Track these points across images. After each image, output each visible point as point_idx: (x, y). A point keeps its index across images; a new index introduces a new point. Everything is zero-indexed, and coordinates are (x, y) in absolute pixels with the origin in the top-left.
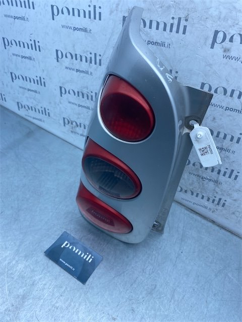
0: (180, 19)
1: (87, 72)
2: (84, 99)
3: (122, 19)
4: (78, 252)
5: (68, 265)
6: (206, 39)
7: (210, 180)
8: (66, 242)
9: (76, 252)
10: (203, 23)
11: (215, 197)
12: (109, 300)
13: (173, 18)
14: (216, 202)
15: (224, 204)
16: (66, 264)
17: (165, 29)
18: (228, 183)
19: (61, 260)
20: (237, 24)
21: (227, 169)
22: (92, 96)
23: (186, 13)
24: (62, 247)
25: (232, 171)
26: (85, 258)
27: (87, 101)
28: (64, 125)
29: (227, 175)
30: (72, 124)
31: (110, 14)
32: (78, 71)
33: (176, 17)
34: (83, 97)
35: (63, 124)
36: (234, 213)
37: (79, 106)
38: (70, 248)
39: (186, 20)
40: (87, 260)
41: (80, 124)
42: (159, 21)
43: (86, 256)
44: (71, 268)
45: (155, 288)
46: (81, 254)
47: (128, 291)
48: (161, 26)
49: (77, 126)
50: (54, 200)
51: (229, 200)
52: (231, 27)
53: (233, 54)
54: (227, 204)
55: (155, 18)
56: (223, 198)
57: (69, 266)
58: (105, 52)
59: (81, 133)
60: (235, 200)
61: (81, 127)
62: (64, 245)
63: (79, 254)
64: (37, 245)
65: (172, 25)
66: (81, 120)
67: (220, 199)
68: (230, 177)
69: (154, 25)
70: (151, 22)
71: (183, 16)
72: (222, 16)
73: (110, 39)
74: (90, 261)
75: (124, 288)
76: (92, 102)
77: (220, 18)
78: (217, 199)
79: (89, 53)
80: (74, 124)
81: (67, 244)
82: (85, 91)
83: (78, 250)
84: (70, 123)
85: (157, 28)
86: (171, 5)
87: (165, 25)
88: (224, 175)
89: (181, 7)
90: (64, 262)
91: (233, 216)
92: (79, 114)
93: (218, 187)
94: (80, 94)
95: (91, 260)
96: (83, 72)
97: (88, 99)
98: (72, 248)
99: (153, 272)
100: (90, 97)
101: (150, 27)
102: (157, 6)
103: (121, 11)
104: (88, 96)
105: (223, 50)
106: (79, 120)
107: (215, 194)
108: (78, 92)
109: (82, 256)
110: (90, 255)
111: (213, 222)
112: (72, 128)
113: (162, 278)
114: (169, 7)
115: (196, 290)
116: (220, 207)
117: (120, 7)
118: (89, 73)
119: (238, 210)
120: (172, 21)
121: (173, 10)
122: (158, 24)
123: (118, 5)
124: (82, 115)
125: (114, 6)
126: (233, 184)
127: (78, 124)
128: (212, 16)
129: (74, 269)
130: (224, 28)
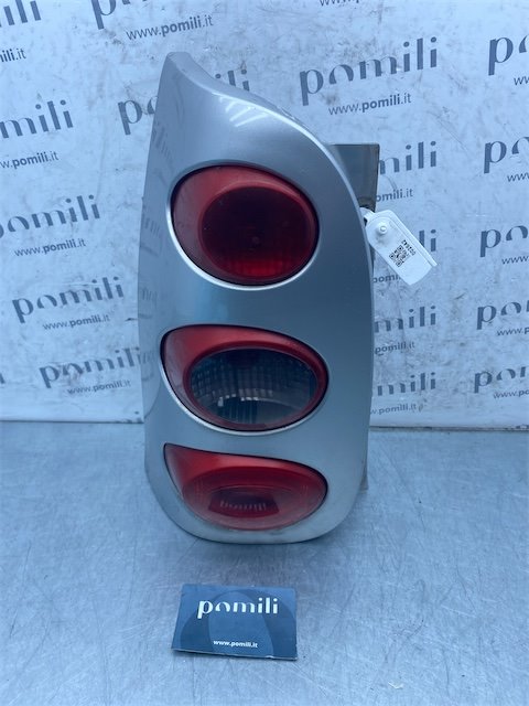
0: (231, 74)
1: (71, 244)
2: (80, 305)
3: (117, 109)
4: (240, 607)
5: (237, 644)
6: (290, 92)
7: (391, 348)
8: (202, 604)
9: (235, 610)
10: (275, 67)
11: (413, 377)
12: (362, 658)
13: (219, 76)
14: (418, 387)
15: (433, 382)
16: (233, 644)
18: (425, 337)
19: (215, 643)
20: (332, 51)
21: (411, 311)
22: (97, 290)
23: (239, 59)
24: (200, 616)
25: (422, 309)
26: (260, 611)
27: (90, 305)
28: (48, 386)
29: (417, 322)
30: (66, 373)
31: (90, 109)
32: (47, 249)
33: (224, 72)
34: (77, 301)
35: (43, 385)
36: (456, 391)
37: (73, 324)
38: (218, 609)
39: (244, 72)
40: (268, 611)
41: (87, 364)
43: (260, 606)
44: (248, 644)
45: (424, 586)
46: (248, 608)
47: (385, 622)
49: (81, 371)
50: (118, 540)
51: (438, 369)
52: (323, 58)
53: (344, 102)
54: (437, 378)
56: (428, 372)
57: (242, 644)
58: (100, 186)
59: (95, 383)
60: (449, 364)
61: (89, 369)
62: (201, 611)
63: (244, 610)
64: (144, 645)
66: (87, 354)
67: (423, 376)
68: (422, 324)
71: (234, 67)
72: (303, 47)
73: (103, 157)
74: (275, 611)
75: (374, 621)
76: (101, 302)
77: (300, 51)
78: (417, 379)
79: (63, 202)
80: (72, 370)
81: (206, 607)
82: (78, 286)
83: (236, 605)
84: (61, 374)
86: (207, 55)
88: (412, 325)
89: (226, 52)
90: (227, 643)
91: (458, 396)
92: (78, 342)
93: (411, 354)
94: (69, 298)
95: (275, 606)
96: (61, 246)
97: (89, 299)
98: (222, 607)
99: (400, 562)
100: (93, 294)
103: (112, 96)
104: (87, 293)
105: (325, 101)
106: (80, 356)
107: (410, 370)
108: (62, 295)
109: (253, 610)
111: (429, 428)
112: (69, 382)
113: (422, 561)
114: (204, 60)
115: (488, 549)
116: (429, 393)
117: (105, 88)
118: (77, 244)
119: (461, 380)
121: (213, 63)
123: (100, 87)
124: (86, 342)
125: (94, 90)
126: (434, 333)
127: (82, 366)
128: (285, 52)
129: (255, 645)
130: (313, 64)
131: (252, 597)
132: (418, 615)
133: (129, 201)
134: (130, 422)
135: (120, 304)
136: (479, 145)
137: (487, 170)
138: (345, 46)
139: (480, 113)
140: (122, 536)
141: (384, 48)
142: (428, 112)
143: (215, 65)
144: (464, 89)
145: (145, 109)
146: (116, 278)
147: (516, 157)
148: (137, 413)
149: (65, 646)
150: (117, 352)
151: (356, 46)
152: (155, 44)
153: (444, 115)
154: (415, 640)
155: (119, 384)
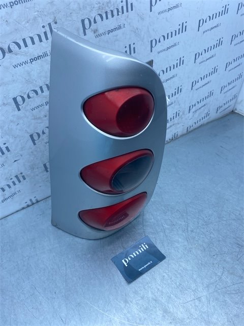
0: (50, 24)
4: (136, 254)
5: (146, 266)
6: (78, 30)
8: (123, 261)
9: (135, 255)
10: (70, 19)
13: (43, 27)
16: (145, 267)
17: (41, 41)
19: (140, 270)
20: (94, 8)
23: (52, 17)
24: (126, 266)
26: (143, 250)
33: (46, 24)
38: (130, 259)
39: (56, 23)
40: (145, 249)
42: (31, 35)
43: (142, 248)
44: (149, 263)
46: (139, 252)
48: (36, 39)
52: (90, 12)
53: (101, 31)
55: (26, 35)
57: (147, 265)
62: (125, 264)
63: (138, 254)
64: (117, 288)
65: (45, 33)
69: (29, 41)
70: (24, 40)
71: (50, 21)
72: (81, 7)
74: (147, 247)
81: (126, 261)
83: (134, 254)
85: (33, 43)
86: (36, 16)
87: (39, 36)
89: (45, 13)
90: (143, 268)
95: (146, 245)
98: (131, 257)
101: (26, 46)
102: (24, 23)
105: (93, 32)
110: (142, 245)
114: (35, 19)
120: (44, 30)
121: (40, 20)
122: (32, 39)
128: (74, 10)
129: (151, 262)
130: (86, 15)
131: (136, 247)
132: (184, 221)
133: (5, 103)
134: (23, 208)
135: (9, 156)
136: (148, 42)
137: (151, 51)
138: (99, 5)
139: (148, 29)
140: (70, 257)
141: (114, 4)
142: (132, 31)
143: (41, 20)
144: (143, 19)
145: (6, 50)
146: (5, 144)
147: (160, 44)
148: (26, 203)
149: (90, 310)
150: (11, 179)
151: (103, 4)
152: (7, 13)
153: (137, 31)
154: (189, 229)
155: (15, 194)
